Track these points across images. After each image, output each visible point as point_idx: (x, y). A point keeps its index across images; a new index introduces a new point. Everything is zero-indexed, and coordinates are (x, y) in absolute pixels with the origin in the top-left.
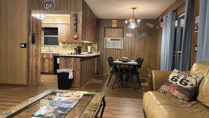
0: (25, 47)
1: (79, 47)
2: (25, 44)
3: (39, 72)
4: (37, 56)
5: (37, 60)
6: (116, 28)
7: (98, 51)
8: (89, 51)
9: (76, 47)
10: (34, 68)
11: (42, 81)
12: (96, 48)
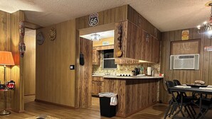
0: (73, 69)
1: (137, 69)
2: (73, 66)
3: (90, 95)
4: (87, 78)
5: (87, 83)
6: (189, 40)
7: (161, 73)
8: (149, 73)
9: (133, 69)
10: (83, 91)
11: (93, 104)
12: (159, 69)
